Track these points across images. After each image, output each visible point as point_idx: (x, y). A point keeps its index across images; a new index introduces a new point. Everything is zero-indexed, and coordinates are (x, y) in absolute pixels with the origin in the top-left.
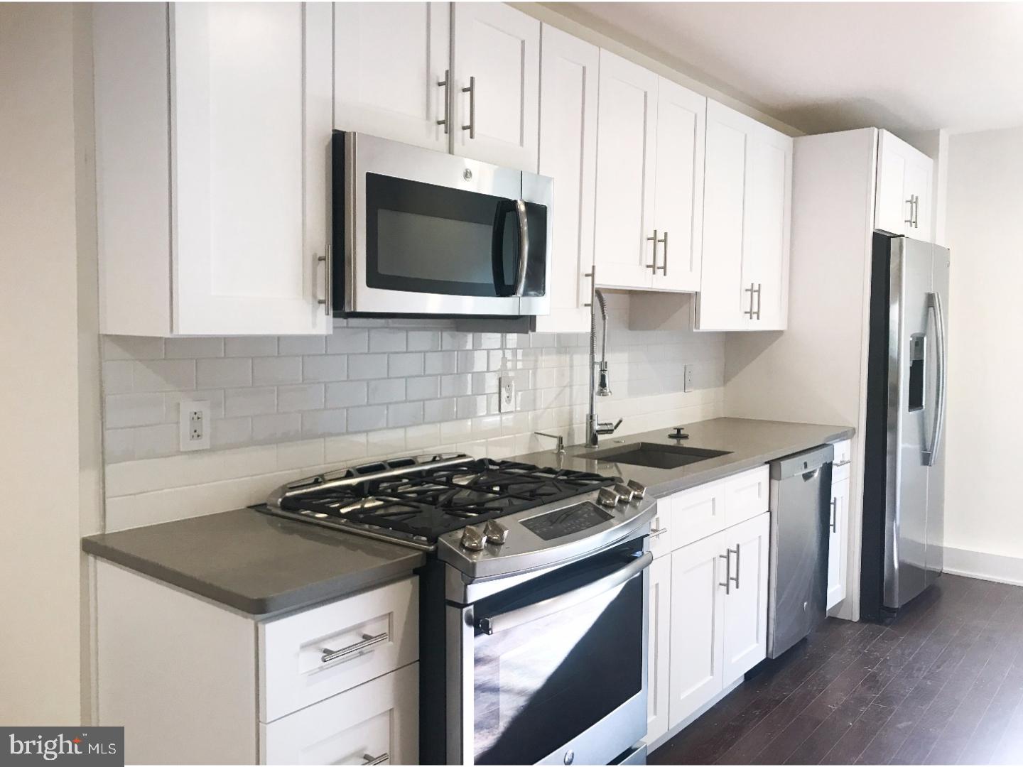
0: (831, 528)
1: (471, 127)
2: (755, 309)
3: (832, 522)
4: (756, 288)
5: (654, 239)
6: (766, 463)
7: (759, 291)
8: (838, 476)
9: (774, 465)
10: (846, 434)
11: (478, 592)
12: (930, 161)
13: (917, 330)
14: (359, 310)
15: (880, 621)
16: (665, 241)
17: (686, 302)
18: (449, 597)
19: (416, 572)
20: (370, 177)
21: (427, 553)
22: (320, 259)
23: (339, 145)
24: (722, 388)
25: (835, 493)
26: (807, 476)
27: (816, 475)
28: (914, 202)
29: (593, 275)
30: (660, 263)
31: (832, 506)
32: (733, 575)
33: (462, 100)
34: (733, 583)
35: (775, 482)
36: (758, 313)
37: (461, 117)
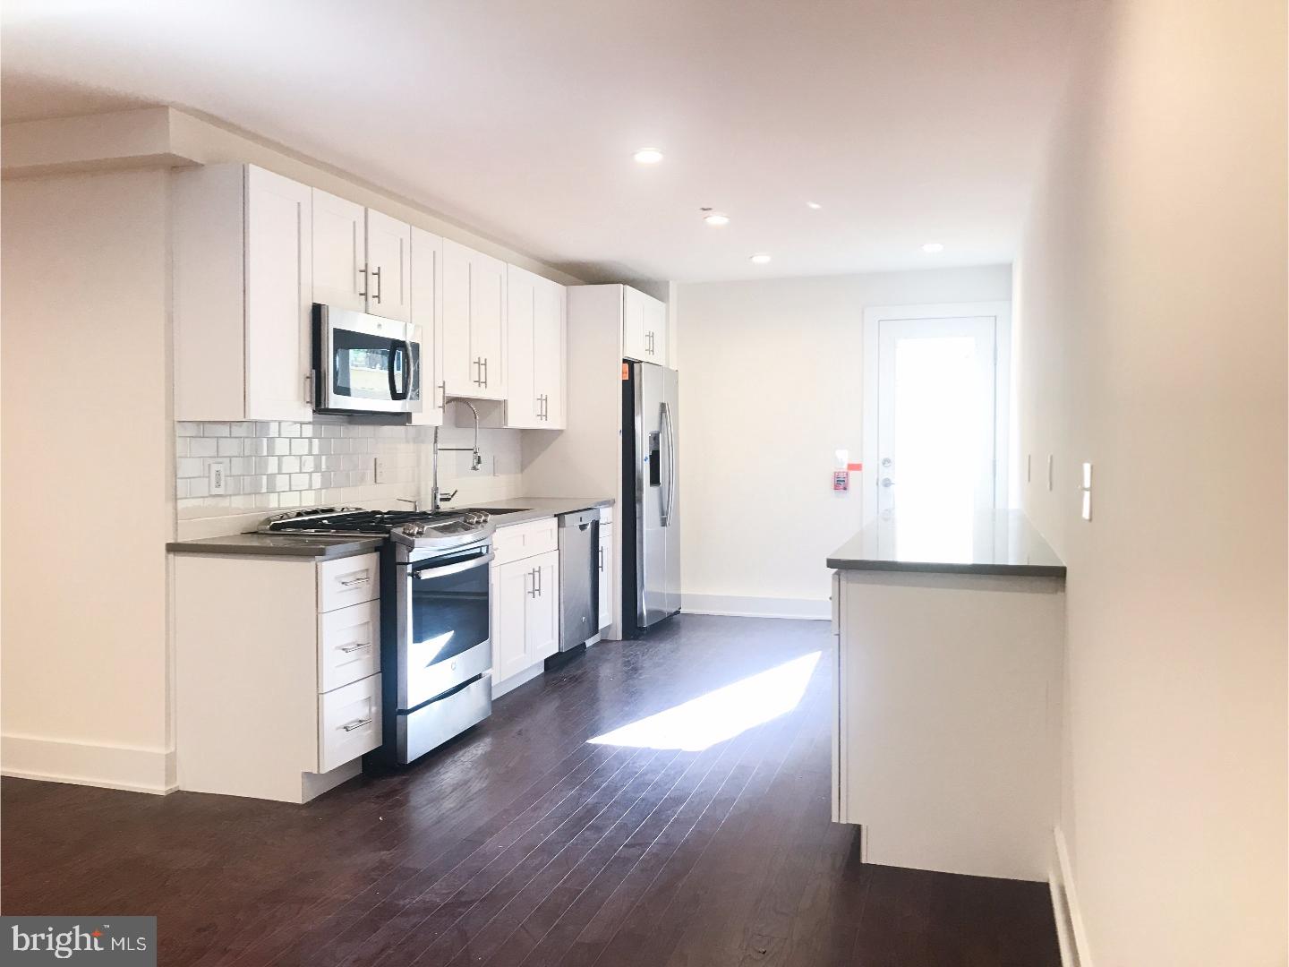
0: (600, 569)
1: (378, 297)
2: (544, 414)
3: (600, 565)
4: (544, 398)
5: (479, 363)
6: (555, 516)
7: (546, 400)
8: (604, 533)
9: (560, 516)
10: (610, 503)
11: (416, 556)
12: (664, 305)
13: (655, 428)
14: (331, 407)
15: (636, 638)
16: (485, 364)
17: (498, 406)
18: (398, 560)
19: (376, 549)
20: (336, 331)
21: (384, 538)
22: (308, 378)
23: (317, 312)
24: (520, 475)
25: (601, 544)
26: (583, 527)
27: (589, 527)
28: (651, 336)
29: (443, 387)
30: (483, 380)
31: (600, 553)
32: (537, 588)
33: (373, 280)
34: (537, 593)
35: (561, 529)
36: (546, 416)
37: (373, 291)
